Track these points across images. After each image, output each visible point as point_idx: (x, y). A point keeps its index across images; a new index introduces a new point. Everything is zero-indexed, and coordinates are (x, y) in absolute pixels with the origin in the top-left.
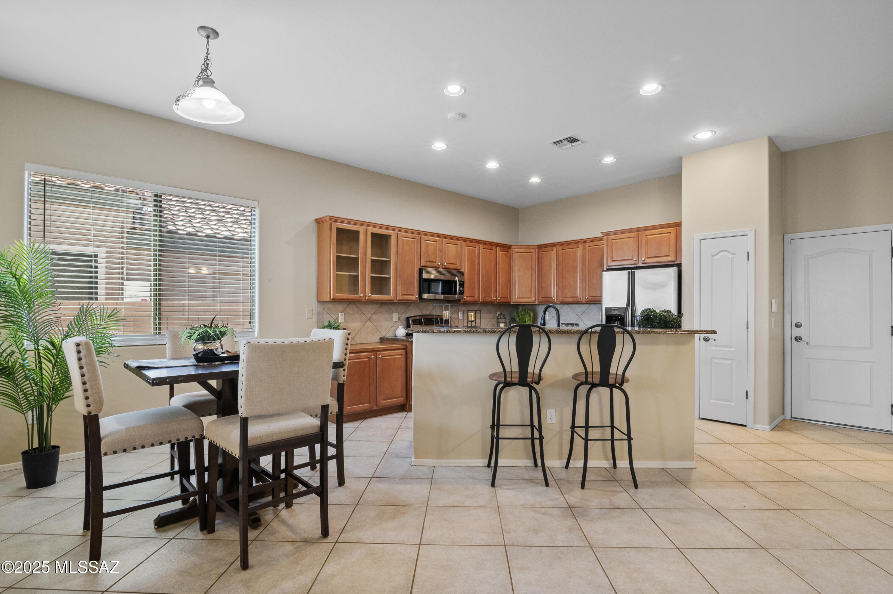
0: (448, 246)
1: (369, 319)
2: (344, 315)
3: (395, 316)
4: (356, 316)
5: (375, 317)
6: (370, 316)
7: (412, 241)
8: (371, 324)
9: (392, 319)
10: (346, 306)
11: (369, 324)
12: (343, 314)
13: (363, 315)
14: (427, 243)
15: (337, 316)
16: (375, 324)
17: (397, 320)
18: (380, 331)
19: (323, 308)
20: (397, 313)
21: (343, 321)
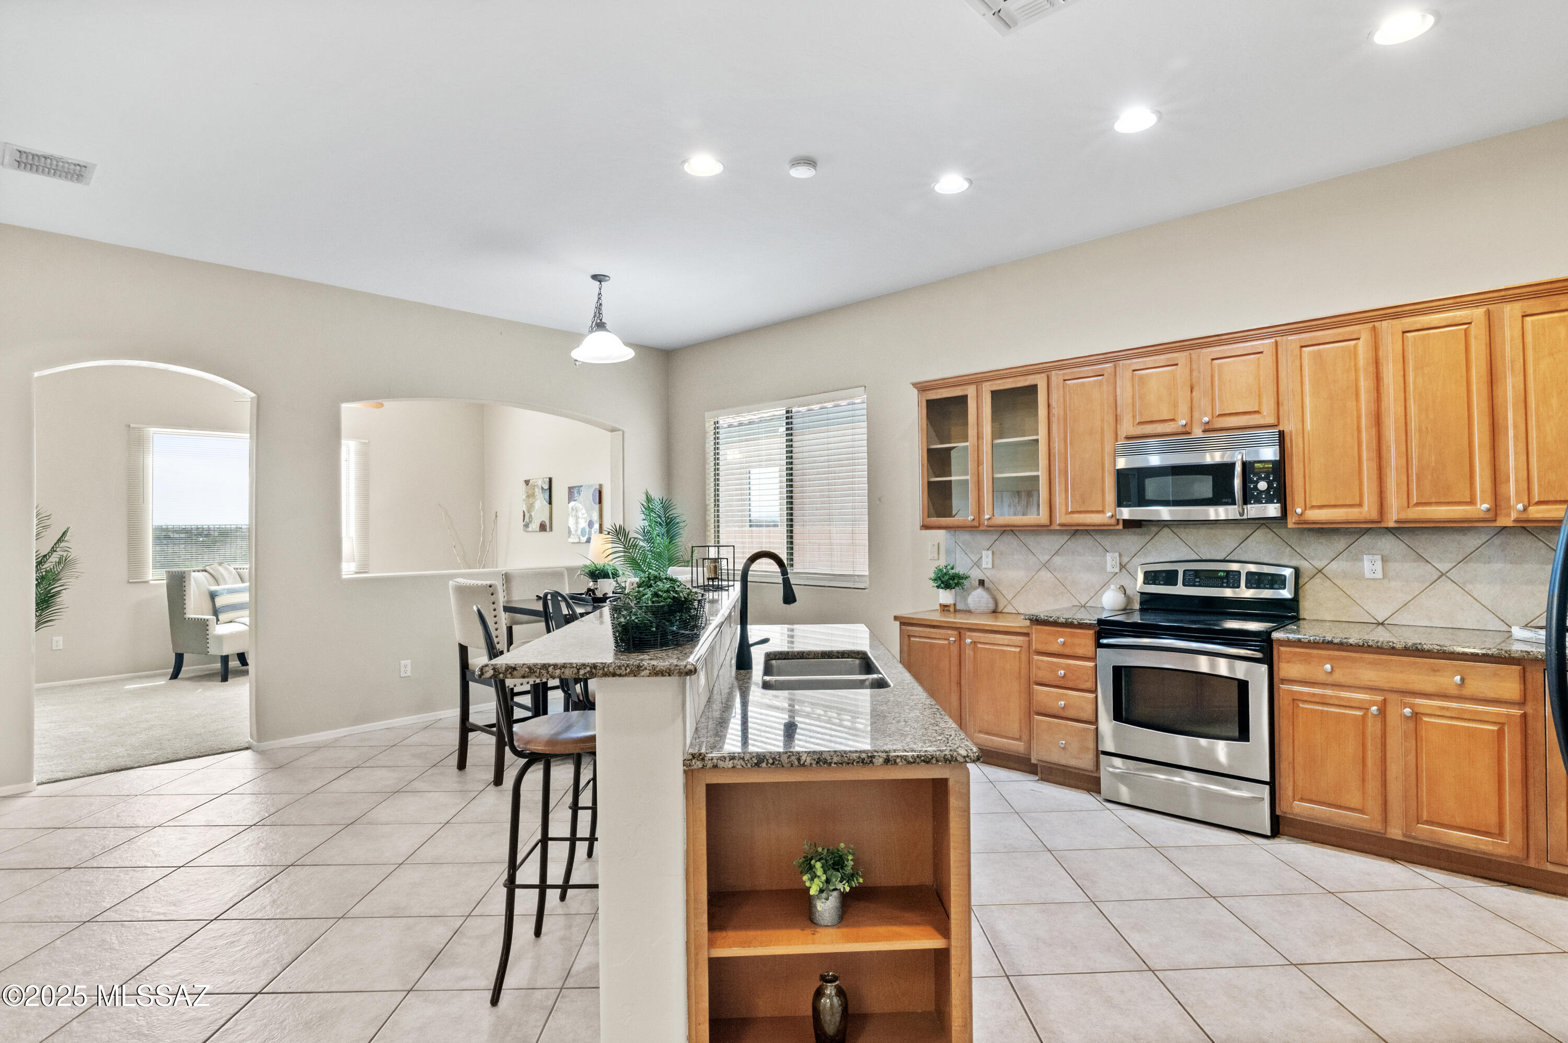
0: (1219, 365)
1: (1044, 565)
2: (990, 556)
3: (1111, 561)
4: (1016, 557)
5: (1058, 560)
6: (1047, 558)
7: (1095, 381)
8: (1049, 575)
9: (1103, 569)
10: (995, 537)
11: (1045, 574)
12: (990, 552)
13: (1030, 556)
14: (1141, 377)
15: (980, 556)
16: (1058, 576)
17: (1117, 570)
18: (1073, 592)
19: (956, 542)
20: (1117, 555)
21: (990, 566)
